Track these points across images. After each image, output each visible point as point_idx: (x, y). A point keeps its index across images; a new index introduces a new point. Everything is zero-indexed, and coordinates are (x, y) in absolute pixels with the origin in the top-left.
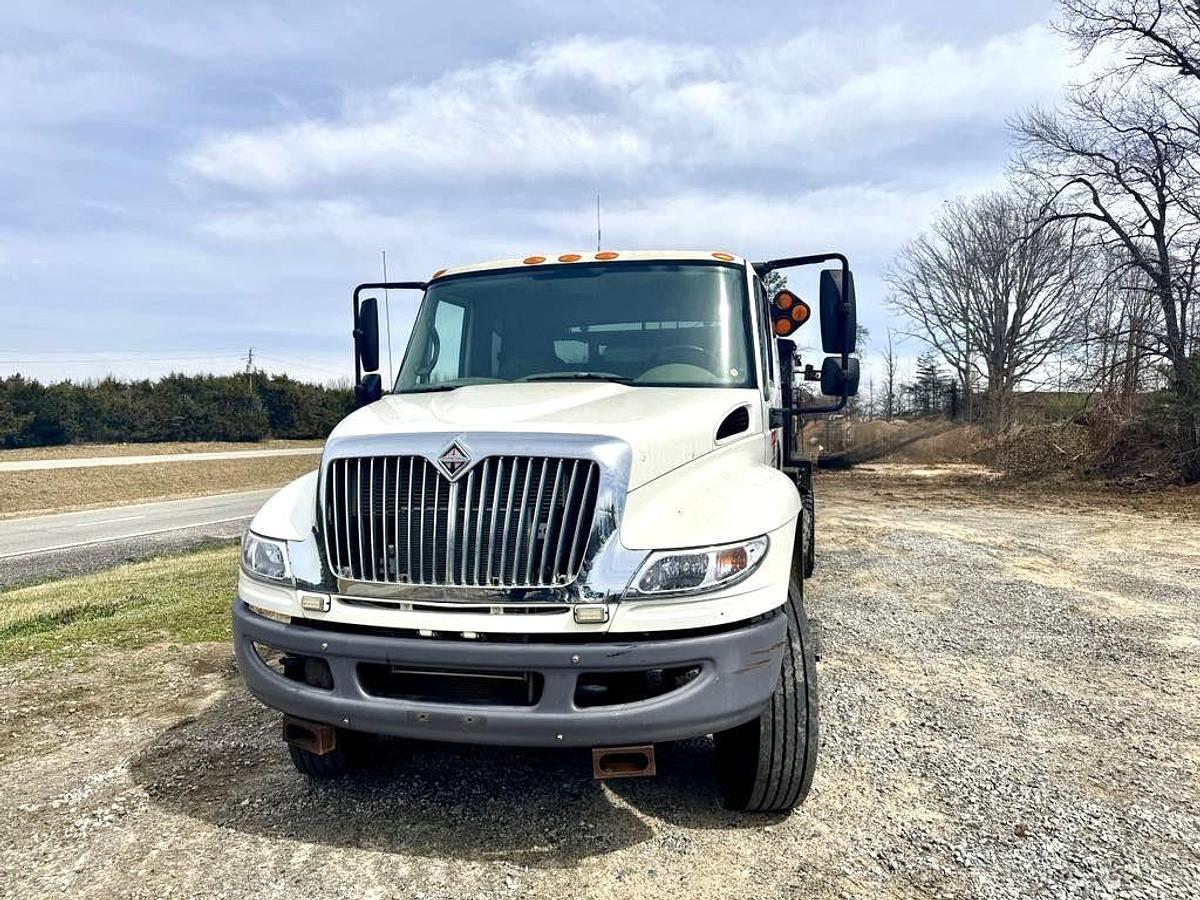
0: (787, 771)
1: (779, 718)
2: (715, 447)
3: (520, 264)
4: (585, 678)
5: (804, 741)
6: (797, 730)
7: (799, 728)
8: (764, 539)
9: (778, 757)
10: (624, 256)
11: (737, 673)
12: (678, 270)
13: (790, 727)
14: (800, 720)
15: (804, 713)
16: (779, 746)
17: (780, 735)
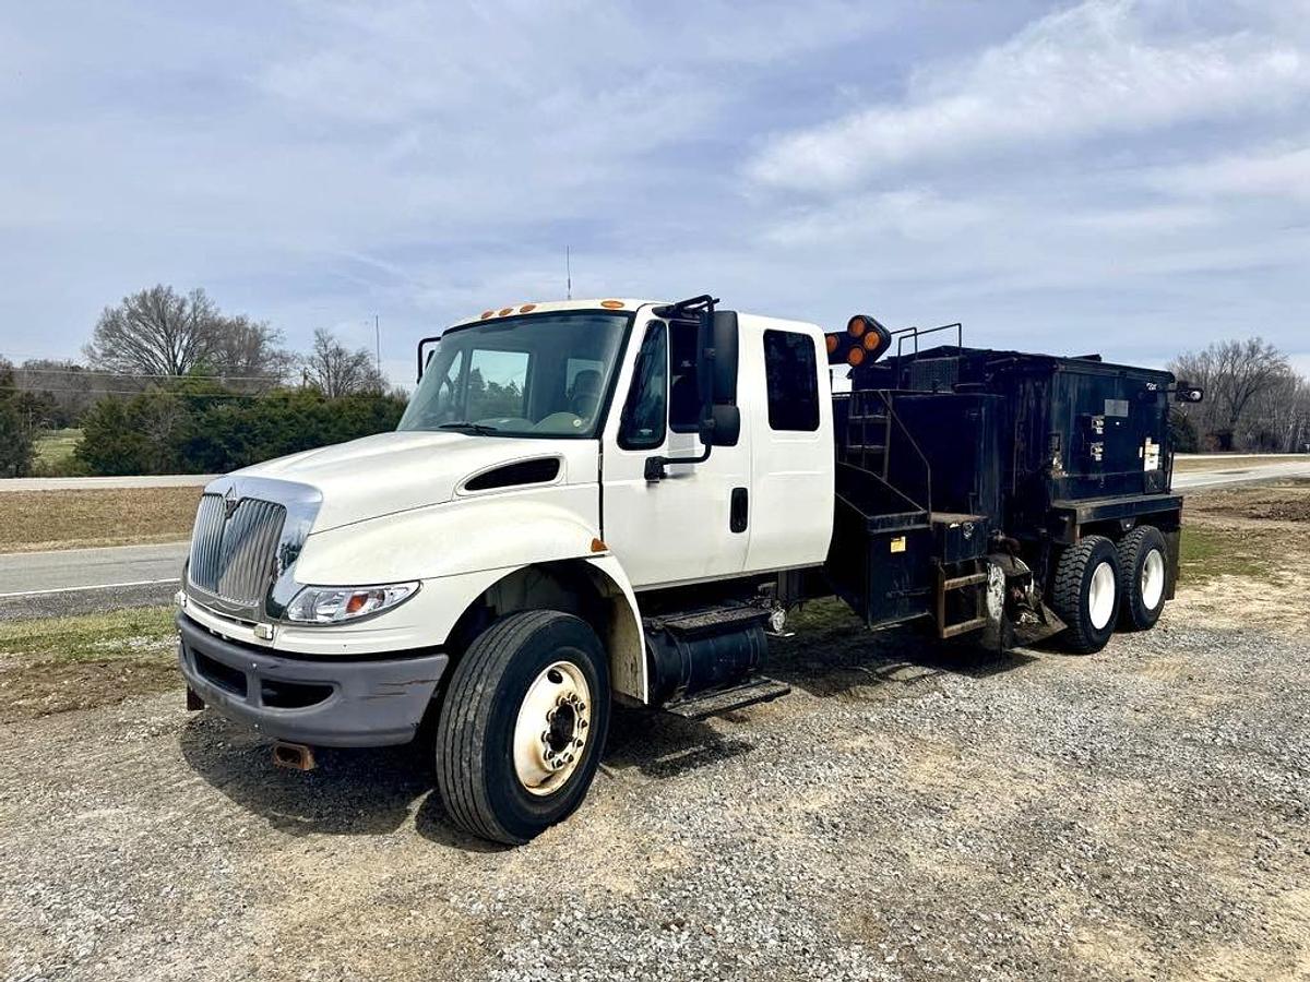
0: (461, 800)
1: (448, 750)
2: (455, 497)
3: (479, 319)
4: (266, 683)
5: (468, 775)
6: (461, 765)
7: (463, 763)
8: (416, 584)
9: (450, 787)
10: (539, 309)
11: (363, 698)
12: (568, 320)
13: (456, 761)
14: (464, 755)
15: (468, 750)
16: (449, 776)
17: (449, 765)
